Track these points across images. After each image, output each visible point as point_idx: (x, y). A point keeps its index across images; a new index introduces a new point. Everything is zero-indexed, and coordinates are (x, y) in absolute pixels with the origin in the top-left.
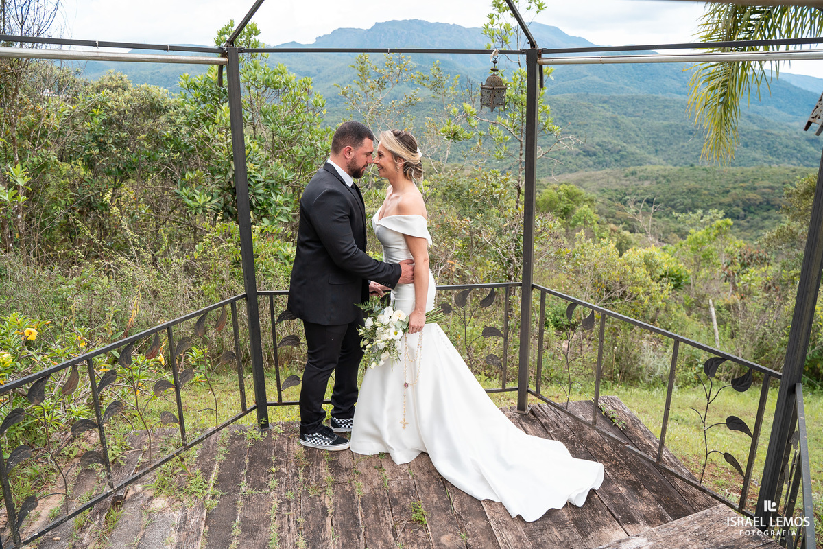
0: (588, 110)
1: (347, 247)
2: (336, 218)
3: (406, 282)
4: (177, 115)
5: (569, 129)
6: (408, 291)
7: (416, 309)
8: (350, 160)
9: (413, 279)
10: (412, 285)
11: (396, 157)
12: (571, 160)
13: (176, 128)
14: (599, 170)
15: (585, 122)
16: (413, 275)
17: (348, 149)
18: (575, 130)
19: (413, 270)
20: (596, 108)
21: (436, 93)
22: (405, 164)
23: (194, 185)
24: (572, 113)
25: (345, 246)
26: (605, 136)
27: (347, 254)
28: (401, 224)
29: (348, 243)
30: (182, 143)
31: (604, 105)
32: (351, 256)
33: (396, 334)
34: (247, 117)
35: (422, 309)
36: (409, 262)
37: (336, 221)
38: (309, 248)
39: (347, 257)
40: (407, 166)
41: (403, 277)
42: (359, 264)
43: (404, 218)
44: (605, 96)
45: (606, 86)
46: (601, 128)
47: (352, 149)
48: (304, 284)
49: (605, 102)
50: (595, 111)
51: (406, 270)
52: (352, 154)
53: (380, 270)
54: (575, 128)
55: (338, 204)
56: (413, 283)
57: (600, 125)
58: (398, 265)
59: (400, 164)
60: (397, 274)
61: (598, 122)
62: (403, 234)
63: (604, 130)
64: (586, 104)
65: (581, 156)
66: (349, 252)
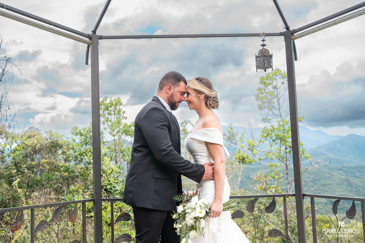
0: (329, 175)
1: (165, 145)
2: (158, 125)
3: (208, 179)
4: (68, 149)
5: (318, 187)
6: (209, 186)
7: (215, 198)
8: (169, 95)
9: (213, 177)
10: (212, 182)
11: (199, 92)
12: (321, 207)
13: (66, 156)
14: (342, 213)
15: (328, 183)
16: (213, 173)
17: (169, 87)
18: (322, 188)
19: (213, 169)
20: (335, 174)
21: (231, 143)
22: (205, 96)
23: (75, 193)
24: (319, 177)
25: (164, 144)
26: (342, 191)
27: (165, 150)
28: (205, 134)
29: (166, 143)
30: (70, 170)
31: (340, 172)
32: (169, 152)
33: (201, 213)
34: (112, 155)
35: (221, 199)
36: (211, 164)
37: (158, 127)
38: (139, 151)
39: (165, 153)
40: (207, 98)
41: (207, 174)
42: (174, 159)
43: (207, 130)
44: (339, 166)
45: (339, 160)
46: (339, 186)
47: (172, 87)
48: (135, 178)
49: (340, 170)
50: (333, 175)
51: (208, 170)
52: (172, 90)
53: (189, 167)
54: (322, 187)
55: (160, 117)
56: (213, 180)
57: (338, 184)
58: (202, 166)
59: (202, 97)
60: (202, 171)
61: (336, 182)
62: (205, 142)
63: (341, 187)
64: (327, 171)
65: (328, 205)
66: (167, 149)
